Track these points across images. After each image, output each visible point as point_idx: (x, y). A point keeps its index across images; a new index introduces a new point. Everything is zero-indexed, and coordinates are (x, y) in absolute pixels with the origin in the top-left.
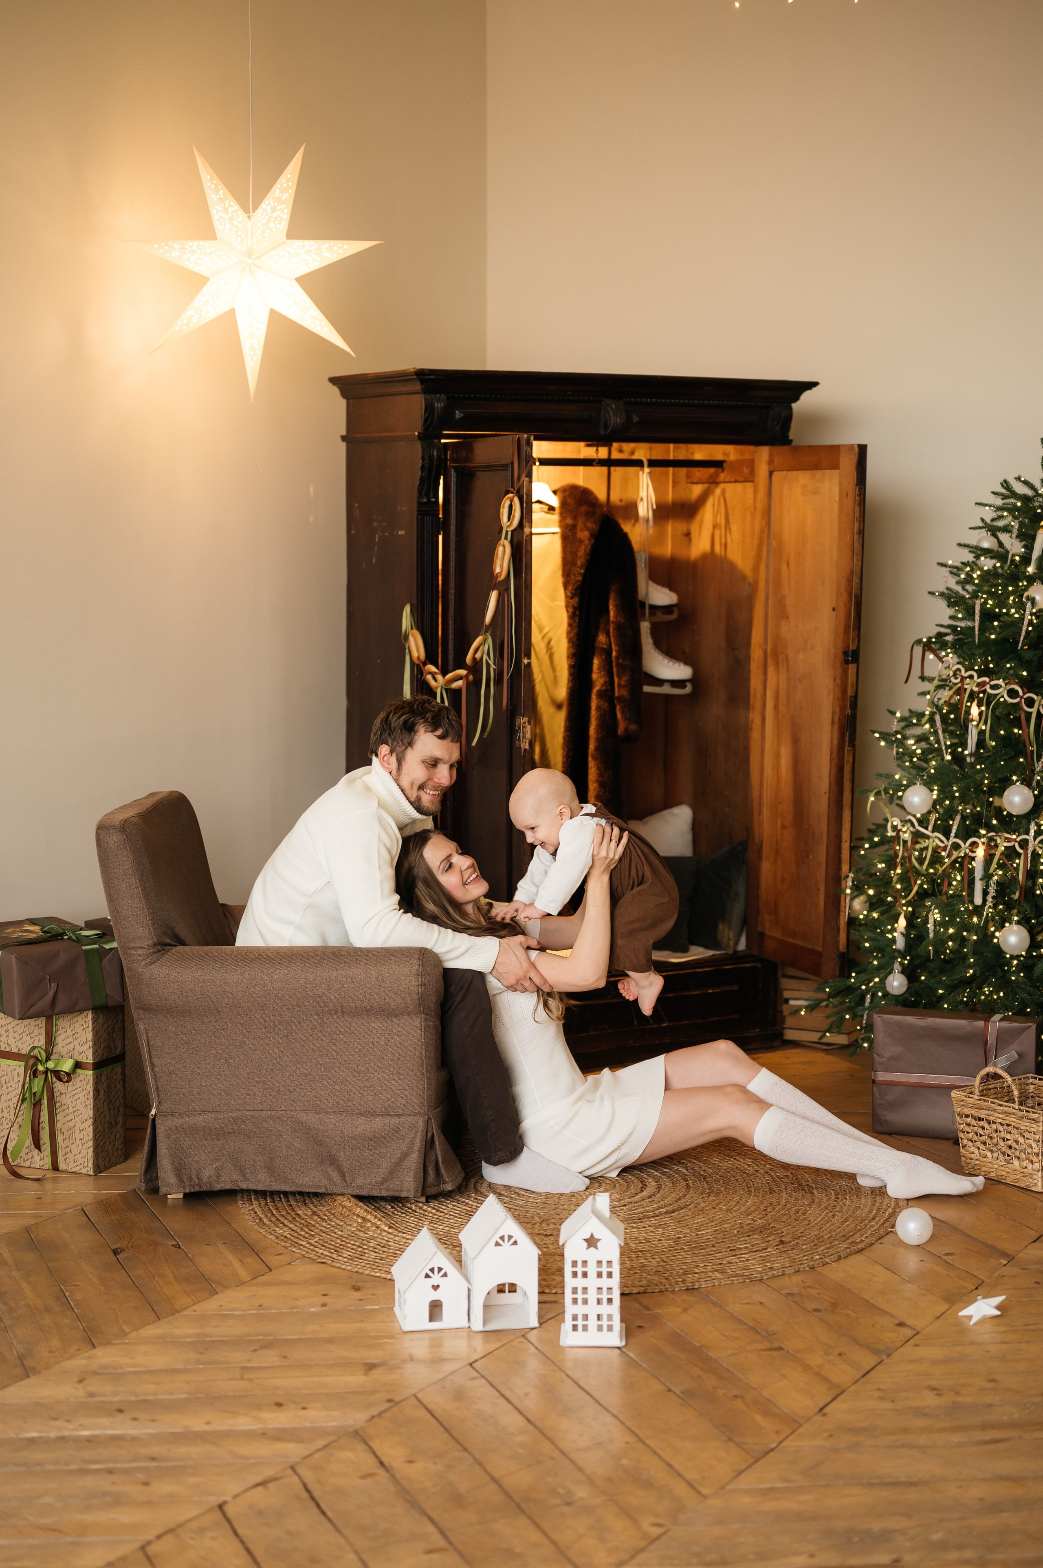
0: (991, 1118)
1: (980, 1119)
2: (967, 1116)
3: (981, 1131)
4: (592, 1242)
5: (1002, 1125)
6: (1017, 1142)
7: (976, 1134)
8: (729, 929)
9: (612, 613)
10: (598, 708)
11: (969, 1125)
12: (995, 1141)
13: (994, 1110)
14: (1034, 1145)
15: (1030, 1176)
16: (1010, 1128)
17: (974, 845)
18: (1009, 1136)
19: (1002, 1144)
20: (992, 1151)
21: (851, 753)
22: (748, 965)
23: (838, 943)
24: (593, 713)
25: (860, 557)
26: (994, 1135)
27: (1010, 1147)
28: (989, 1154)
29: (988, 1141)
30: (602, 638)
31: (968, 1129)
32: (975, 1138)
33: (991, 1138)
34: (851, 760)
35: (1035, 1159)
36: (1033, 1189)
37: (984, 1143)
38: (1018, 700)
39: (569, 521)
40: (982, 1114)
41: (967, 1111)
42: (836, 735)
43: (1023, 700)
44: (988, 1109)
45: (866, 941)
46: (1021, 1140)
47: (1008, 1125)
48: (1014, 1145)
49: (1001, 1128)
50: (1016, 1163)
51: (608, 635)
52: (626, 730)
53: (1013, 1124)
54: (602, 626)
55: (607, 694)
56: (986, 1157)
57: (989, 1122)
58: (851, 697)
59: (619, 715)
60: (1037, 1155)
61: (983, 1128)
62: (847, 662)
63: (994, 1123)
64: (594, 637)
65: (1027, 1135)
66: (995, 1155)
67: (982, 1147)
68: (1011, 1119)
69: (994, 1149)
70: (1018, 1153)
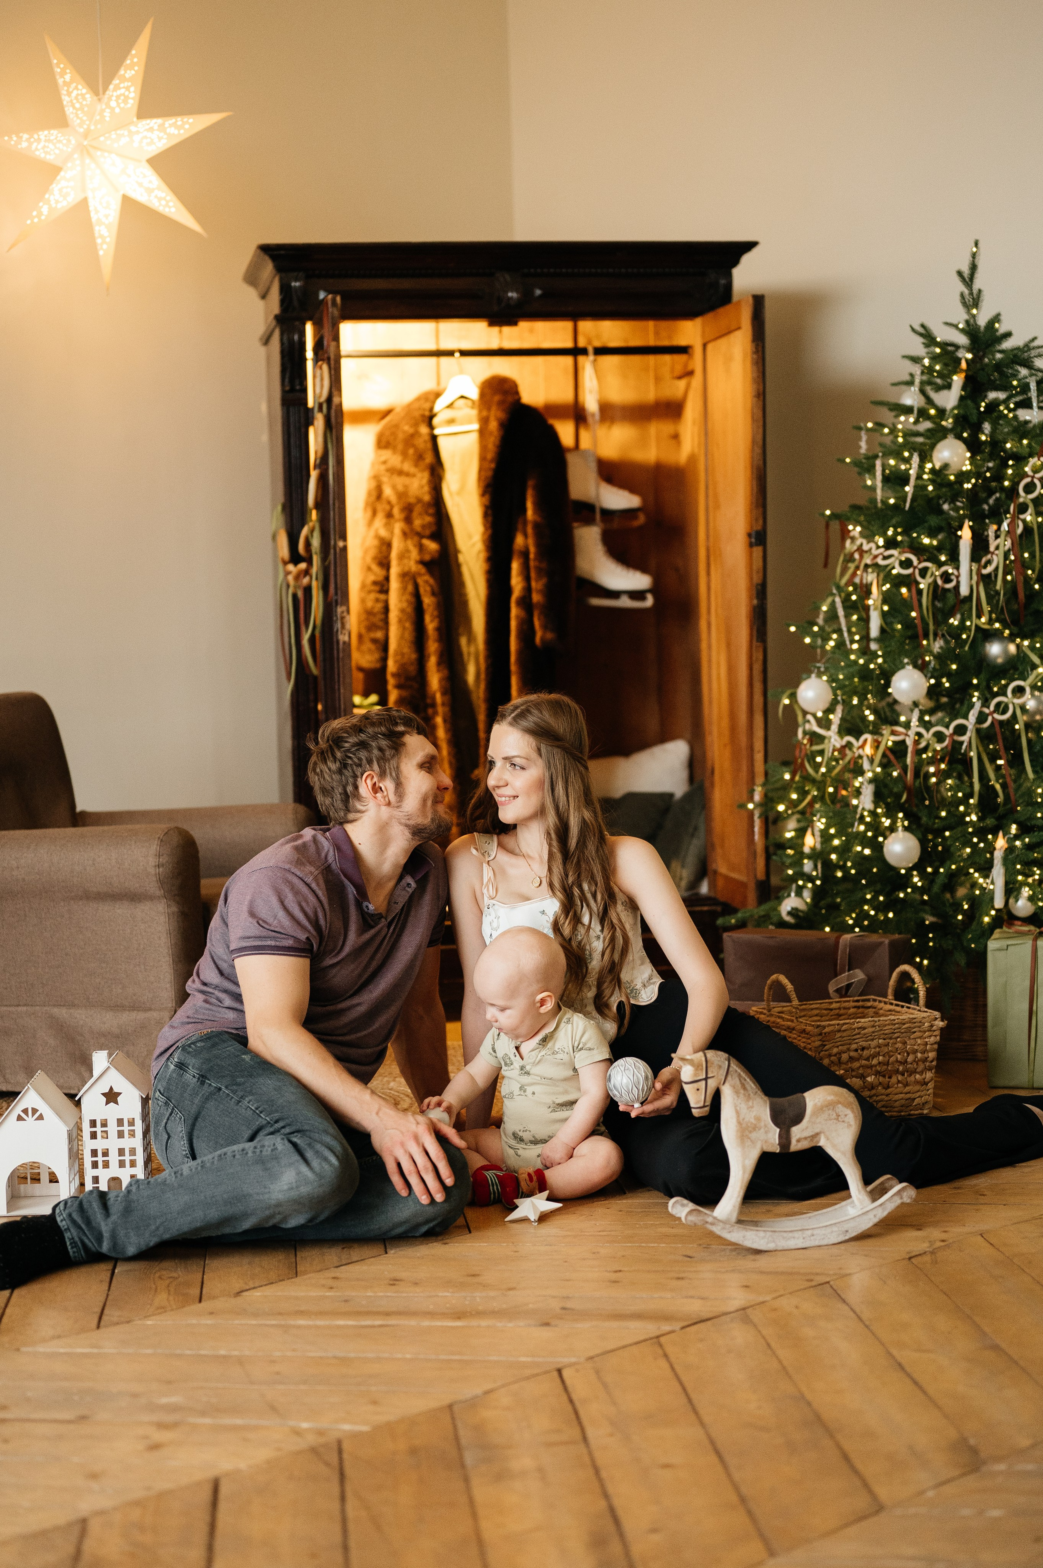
4: (111, 1097)
8: (683, 866)
9: (530, 513)
10: (517, 617)
21: (761, 650)
22: (705, 908)
23: (755, 869)
24: (513, 624)
25: (761, 423)
30: (519, 540)
34: (761, 657)
38: (910, 571)
39: (485, 413)
42: (749, 631)
43: (917, 571)
45: (789, 867)
51: (526, 535)
52: (542, 639)
54: (520, 526)
55: (525, 602)
58: (757, 585)
59: (537, 623)
62: (751, 545)
64: (511, 540)
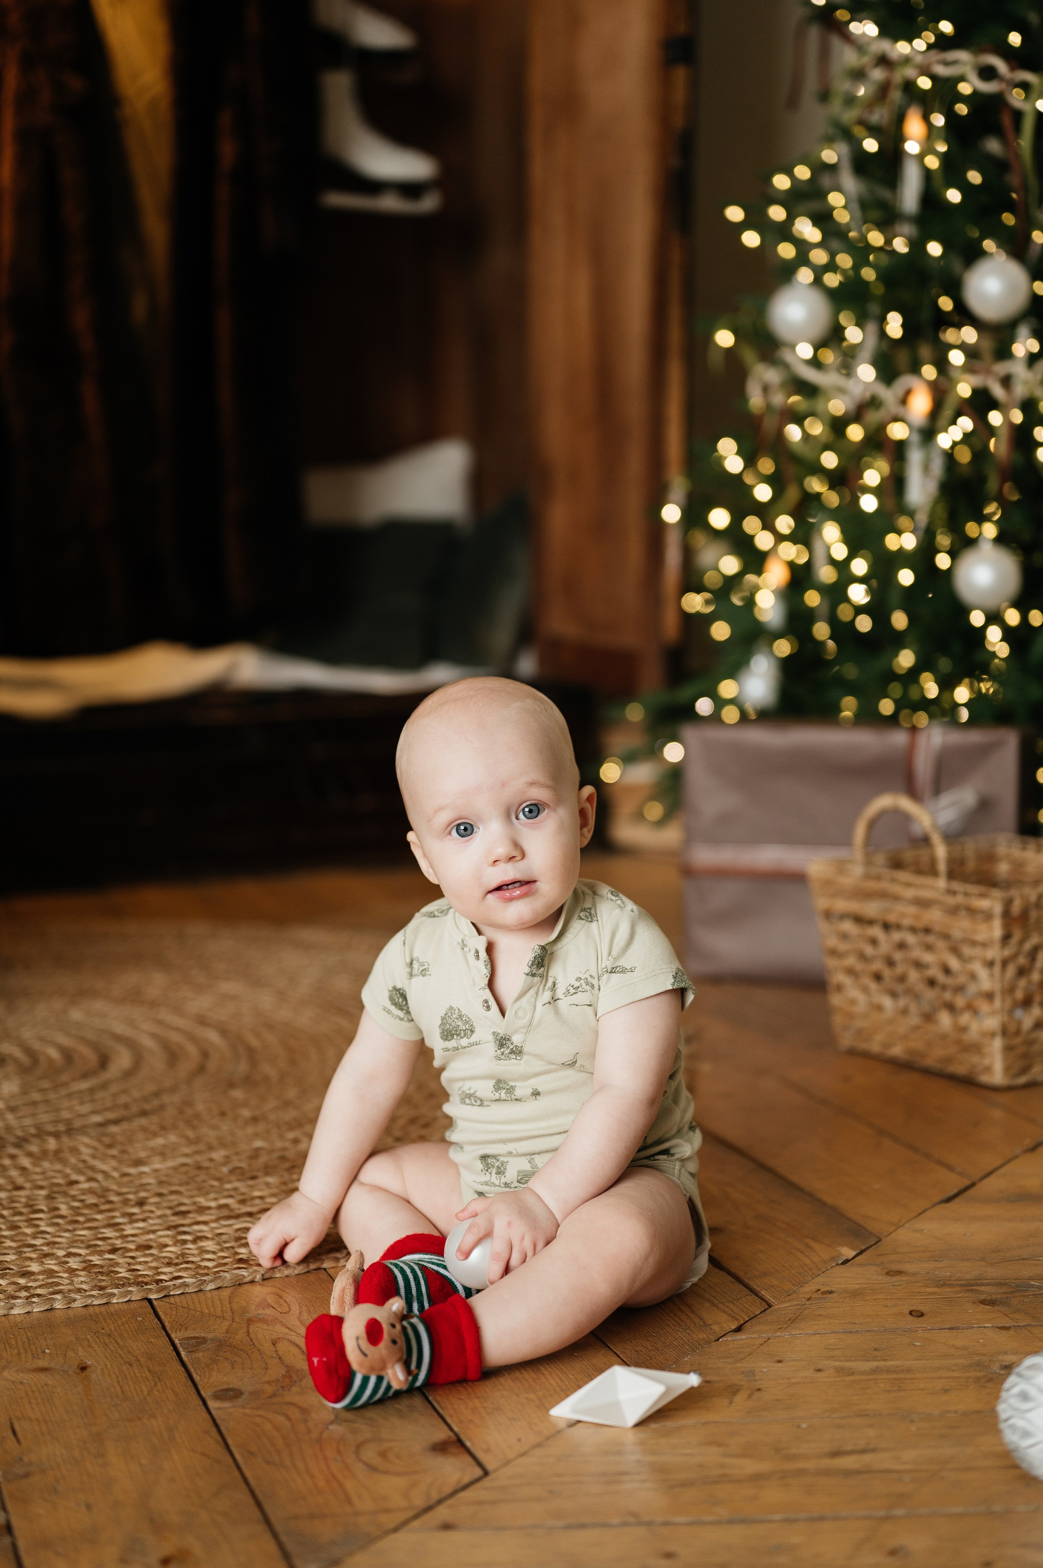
0: (892, 918)
1: (871, 922)
2: (843, 917)
3: (869, 950)
5: (913, 930)
6: (947, 971)
7: (862, 957)
11: (844, 936)
12: (899, 970)
13: (896, 898)
14: (983, 973)
15: (976, 1048)
16: (930, 939)
17: (908, 392)
18: (928, 958)
19: (914, 975)
20: (894, 995)
26: (898, 956)
27: (932, 983)
28: (887, 1002)
29: (887, 973)
31: (842, 947)
32: (859, 966)
33: (890, 963)
35: (984, 1007)
36: (985, 1079)
37: (878, 977)
40: (871, 909)
41: (841, 905)
44: (883, 895)
46: (954, 963)
47: (927, 931)
48: (941, 978)
49: (911, 939)
50: (945, 1020)
53: (937, 928)
56: (879, 1008)
57: (887, 927)
60: (989, 996)
61: (874, 942)
63: (898, 927)
65: (967, 951)
66: (902, 1002)
67: (873, 986)
68: (934, 916)
69: (899, 988)
70: (948, 996)
